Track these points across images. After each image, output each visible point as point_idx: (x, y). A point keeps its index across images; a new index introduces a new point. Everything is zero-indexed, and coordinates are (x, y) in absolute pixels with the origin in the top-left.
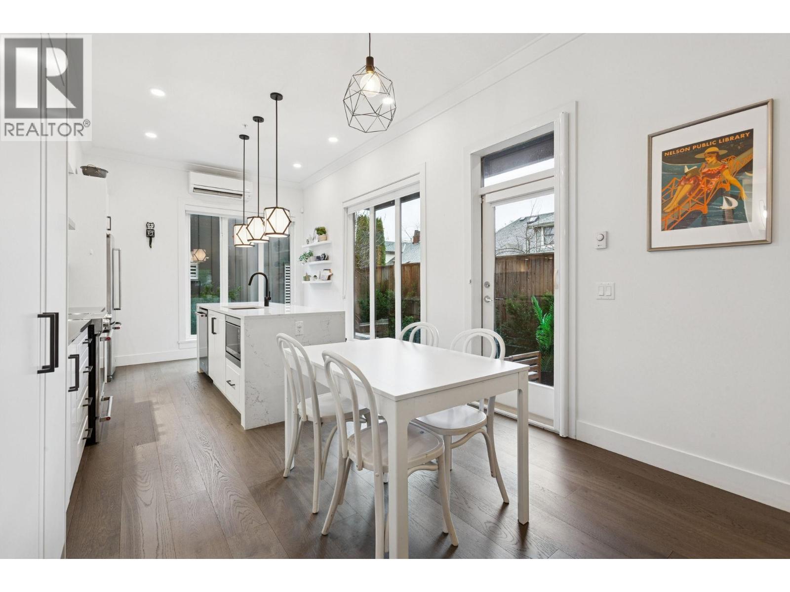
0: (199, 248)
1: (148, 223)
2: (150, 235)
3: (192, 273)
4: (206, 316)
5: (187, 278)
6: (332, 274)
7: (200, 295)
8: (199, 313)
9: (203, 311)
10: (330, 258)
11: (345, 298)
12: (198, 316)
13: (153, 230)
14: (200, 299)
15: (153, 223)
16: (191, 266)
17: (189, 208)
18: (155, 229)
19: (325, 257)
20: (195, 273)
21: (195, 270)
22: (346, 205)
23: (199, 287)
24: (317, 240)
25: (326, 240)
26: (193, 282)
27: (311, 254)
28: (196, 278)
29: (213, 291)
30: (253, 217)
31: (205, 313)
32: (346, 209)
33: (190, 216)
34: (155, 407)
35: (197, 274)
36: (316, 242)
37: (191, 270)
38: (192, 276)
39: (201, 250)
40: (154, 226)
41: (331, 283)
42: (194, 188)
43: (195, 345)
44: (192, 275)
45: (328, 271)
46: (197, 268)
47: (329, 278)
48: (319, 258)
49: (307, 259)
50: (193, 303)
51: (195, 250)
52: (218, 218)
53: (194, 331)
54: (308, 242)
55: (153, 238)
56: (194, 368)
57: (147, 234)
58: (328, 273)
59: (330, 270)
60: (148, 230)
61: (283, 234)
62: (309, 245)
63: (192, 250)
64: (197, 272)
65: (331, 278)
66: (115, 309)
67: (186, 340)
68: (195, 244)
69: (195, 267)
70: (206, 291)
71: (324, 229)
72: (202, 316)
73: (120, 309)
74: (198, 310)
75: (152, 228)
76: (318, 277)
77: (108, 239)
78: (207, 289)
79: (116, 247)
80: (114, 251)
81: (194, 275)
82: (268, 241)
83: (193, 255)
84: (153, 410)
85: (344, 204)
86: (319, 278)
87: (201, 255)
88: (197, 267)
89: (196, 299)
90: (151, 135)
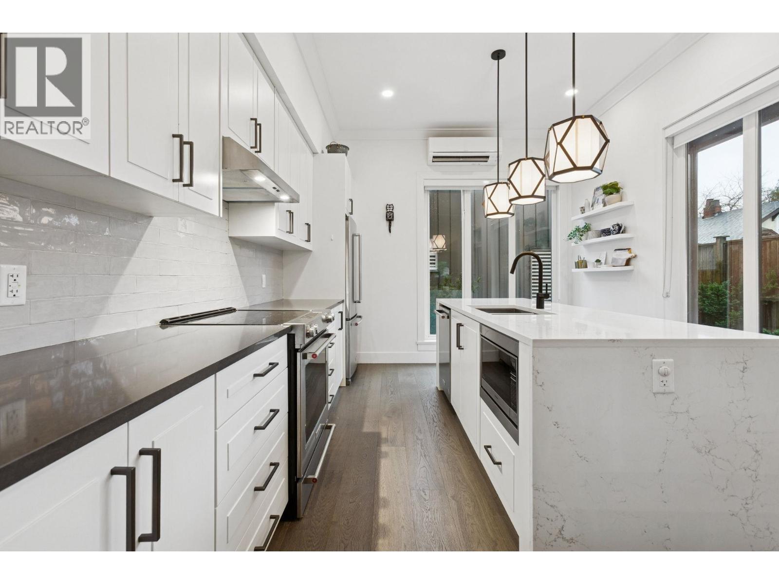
0: (438, 234)
1: (387, 205)
2: (390, 219)
3: (431, 264)
4: (448, 317)
5: (426, 269)
6: (635, 257)
7: (439, 287)
8: (438, 311)
9: (444, 309)
10: (628, 230)
11: (667, 296)
12: (439, 316)
13: (392, 212)
14: (440, 291)
15: (392, 205)
16: (431, 256)
17: (428, 183)
18: (394, 211)
19: (620, 229)
20: (434, 264)
21: (434, 260)
22: (670, 132)
23: (439, 279)
24: (602, 205)
25: (621, 201)
26: (432, 273)
27: (587, 228)
28: (435, 269)
29: (452, 283)
30: (519, 161)
31: (446, 312)
32: (671, 139)
33: (429, 192)
34: (384, 448)
35: (436, 265)
36: (599, 208)
37: (431, 260)
38: (430, 267)
39: (440, 236)
40: (393, 207)
41: (632, 271)
42: (434, 157)
43: (435, 348)
44: (431, 265)
45: (627, 252)
46: (436, 258)
47: (628, 262)
48: (606, 232)
49: (582, 235)
50: (433, 297)
51: (434, 237)
52: (460, 191)
53: (433, 331)
54: (583, 210)
55: (392, 222)
56: (432, 380)
57: (387, 217)
58: (626, 255)
59: (629, 249)
60: (388, 212)
61: (591, 168)
62: (587, 214)
63: (431, 237)
64: (436, 262)
65: (632, 262)
66: (355, 302)
67: (426, 341)
68: (435, 230)
69: (434, 256)
70: (445, 282)
71: (617, 184)
72: (443, 317)
73: (360, 302)
74: (438, 307)
75: (391, 211)
76: (603, 261)
77: (347, 222)
78: (446, 280)
79: (357, 233)
80: (355, 237)
81: (434, 265)
82: (544, 198)
83: (433, 242)
84: (380, 457)
85: (667, 130)
86: (605, 264)
87: (440, 242)
88: (436, 256)
89: (436, 291)
90: (388, 94)
